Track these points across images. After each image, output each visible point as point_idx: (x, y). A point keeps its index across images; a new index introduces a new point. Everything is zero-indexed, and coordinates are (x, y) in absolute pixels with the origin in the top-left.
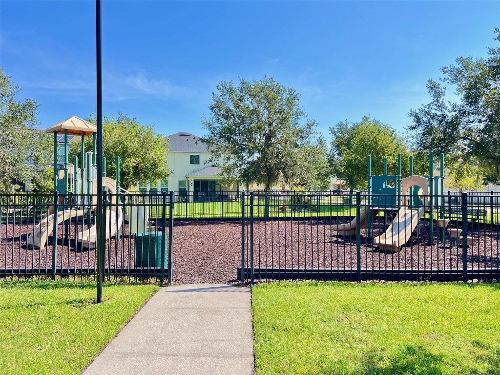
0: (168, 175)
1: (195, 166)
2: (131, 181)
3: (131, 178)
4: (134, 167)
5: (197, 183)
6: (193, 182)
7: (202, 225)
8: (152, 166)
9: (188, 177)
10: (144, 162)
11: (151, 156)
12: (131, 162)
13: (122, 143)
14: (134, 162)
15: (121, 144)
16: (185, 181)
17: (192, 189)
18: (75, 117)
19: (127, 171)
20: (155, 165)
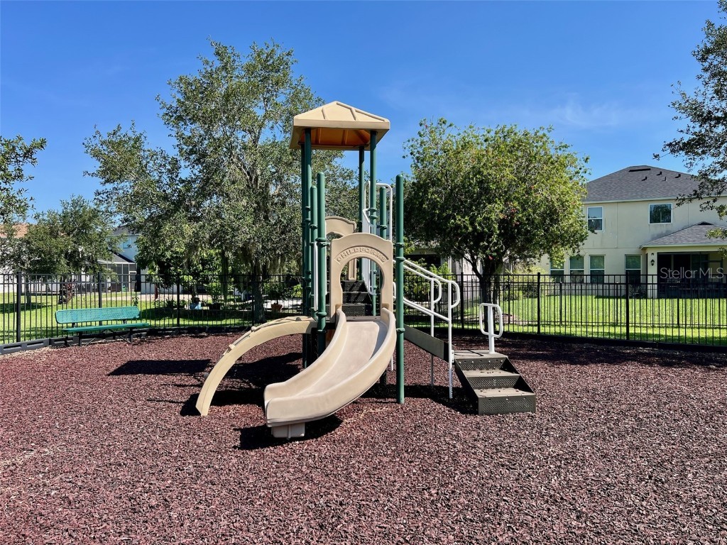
0: (582, 238)
1: (661, 227)
2: (496, 251)
3: (496, 244)
4: (502, 222)
5: (664, 260)
6: (655, 258)
7: (670, 365)
8: (544, 219)
9: (645, 249)
10: (524, 210)
11: (541, 194)
12: (496, 211)
13: (479, 172)
14: (501, 212)
15: (475, 176)
16: (638, 257)
17: (653, 270)
18: (335, 102)
19: (486, 230)
20: (552, 215)
